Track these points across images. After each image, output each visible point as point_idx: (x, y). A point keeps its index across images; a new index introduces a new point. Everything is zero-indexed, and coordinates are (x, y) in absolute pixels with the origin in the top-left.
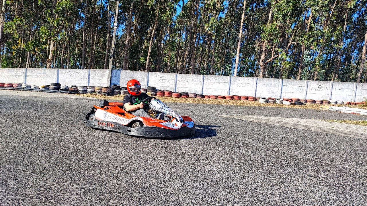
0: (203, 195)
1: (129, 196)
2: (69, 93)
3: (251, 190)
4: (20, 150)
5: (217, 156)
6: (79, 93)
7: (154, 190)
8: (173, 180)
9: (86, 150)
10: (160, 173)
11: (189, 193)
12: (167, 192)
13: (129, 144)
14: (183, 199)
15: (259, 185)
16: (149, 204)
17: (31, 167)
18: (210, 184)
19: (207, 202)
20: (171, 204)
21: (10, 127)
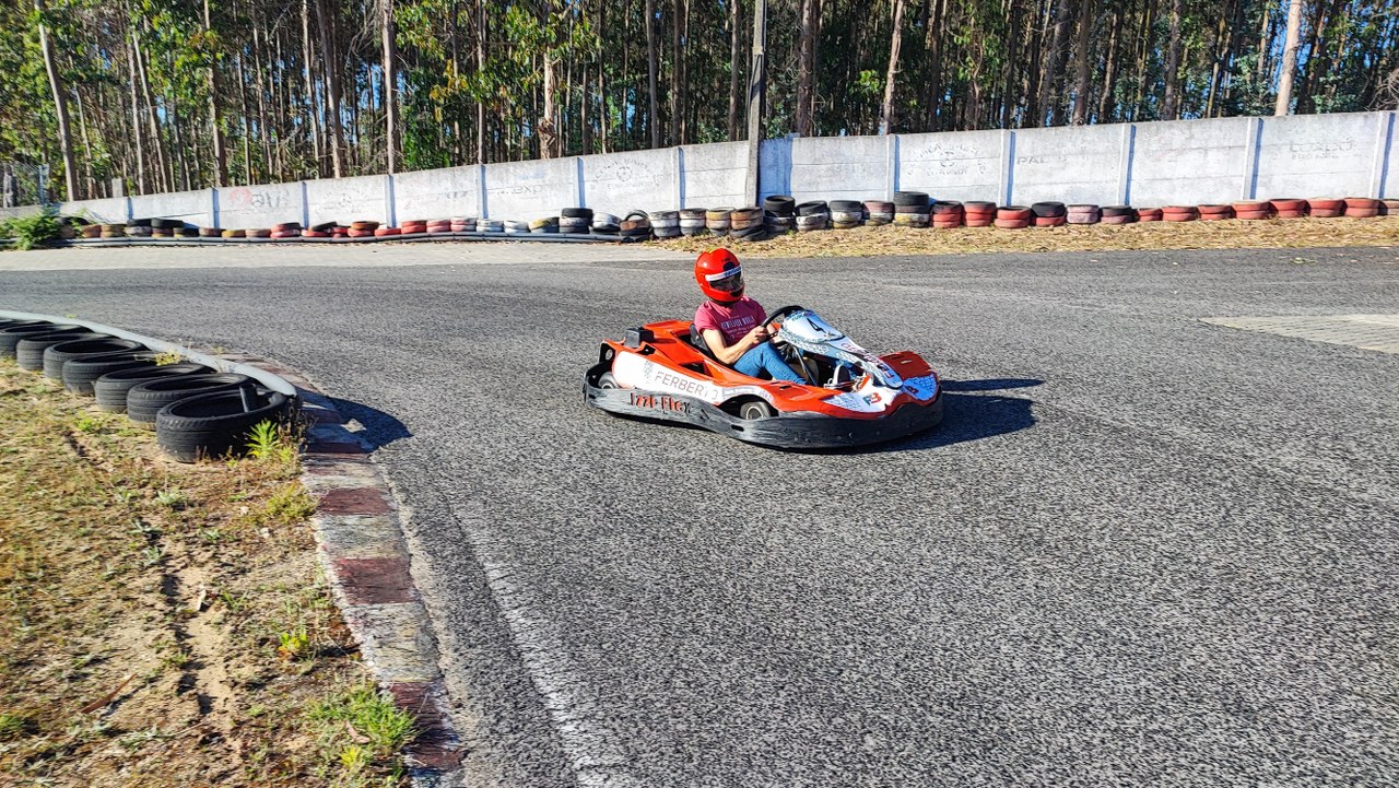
0: (1148, 737)
1: (914, 726)
2: (622, 242)
3: (1322, 724)
4: (568, 523)
5: (1195, 559)
6: (656, 238)
7: (986, 705)
8: (1044, 668)
9: (746, 523)
10: (997, 632)
11: (1102, 728)
12: (1028, 717)
13: (874, 494)
14: (1084, 749)
15: (1354, 704)
16: (979, 761)
17: (622, 595)
18: (1172, 693)
19: (1165, 769)
20: (1046, 767)
21: (507, 422)
